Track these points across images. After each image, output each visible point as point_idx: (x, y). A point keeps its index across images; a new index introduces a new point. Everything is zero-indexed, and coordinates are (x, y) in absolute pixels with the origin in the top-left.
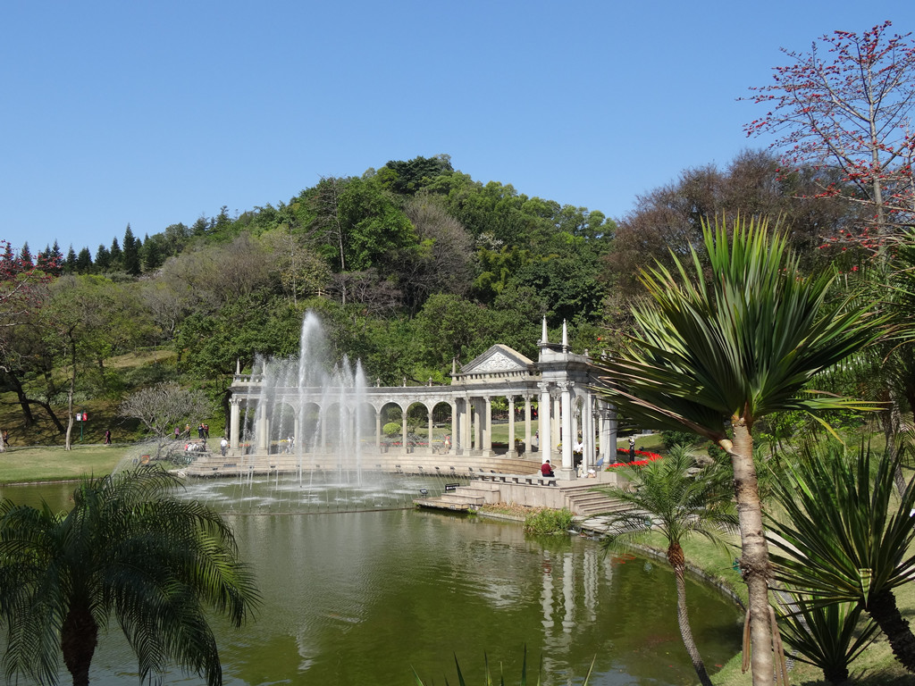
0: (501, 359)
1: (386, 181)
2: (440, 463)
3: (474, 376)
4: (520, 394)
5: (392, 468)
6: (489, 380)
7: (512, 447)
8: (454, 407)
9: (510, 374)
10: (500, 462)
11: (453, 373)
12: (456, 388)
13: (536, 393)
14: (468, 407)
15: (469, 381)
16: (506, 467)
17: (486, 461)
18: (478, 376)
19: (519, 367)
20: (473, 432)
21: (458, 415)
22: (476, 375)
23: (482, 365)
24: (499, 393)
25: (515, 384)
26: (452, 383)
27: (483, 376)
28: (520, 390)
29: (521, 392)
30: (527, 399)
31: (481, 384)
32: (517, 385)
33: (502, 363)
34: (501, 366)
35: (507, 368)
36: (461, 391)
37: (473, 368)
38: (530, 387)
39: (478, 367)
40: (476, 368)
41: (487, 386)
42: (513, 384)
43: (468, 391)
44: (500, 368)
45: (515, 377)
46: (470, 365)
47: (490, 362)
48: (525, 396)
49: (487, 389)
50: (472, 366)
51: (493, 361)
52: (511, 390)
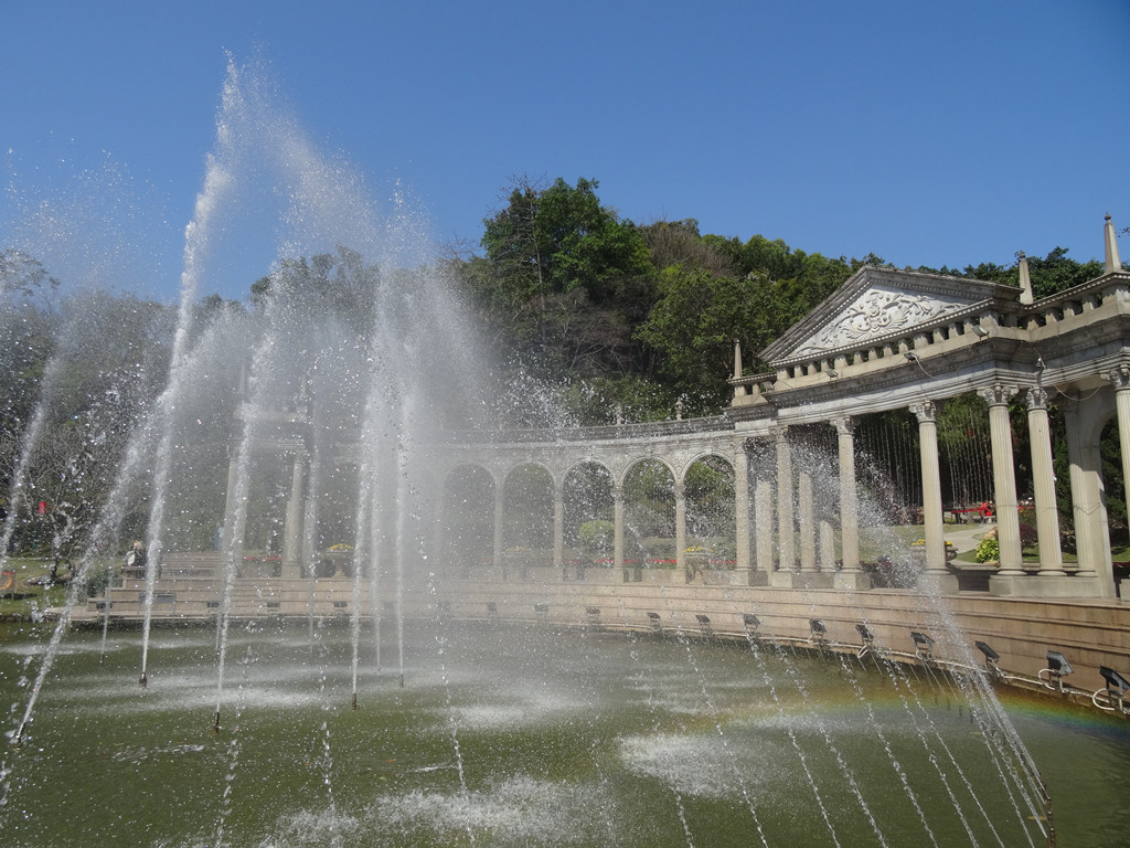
0: (882, 303)
2: (711, 605)
3: (798, 371)
4: (965, 388)
5: (580, 618)
6: (843, 370)
7: (937, 556)
8: (740, 462)
9: (920, 341)
11: (737, 377)
12: (747, 414)
13: (1025, 383)
14: (783, 455)
15: (782, 384)
17: (852, 600)
18: (811, 368)
19: (956, 309)
23: (820, 335)
24: (883, 401)
25: (945, 362)
26: (735, 403)
27: (824, 365)
28: (965, 377)
29: (970, 381)
30: (998, 398)
31: (821, 387)
32: (949, 364)
33: (887, 316)
34: (883, 323)
35: (906, 326)
36: (758, 419)
37: (794, 349)
38: (1003, 361)
39: (808, 343)
40: (802, 347)
41: (840, 387)
42: (935, 364)
43: (782, 412)
44: (883, 331)
45: (940, 342)
46: (785, 339)
47: (848, 321)
48: (988, 389)
49: (841, 397)
50: (790, 345)
51: (855, 316)
52: (926, 386)
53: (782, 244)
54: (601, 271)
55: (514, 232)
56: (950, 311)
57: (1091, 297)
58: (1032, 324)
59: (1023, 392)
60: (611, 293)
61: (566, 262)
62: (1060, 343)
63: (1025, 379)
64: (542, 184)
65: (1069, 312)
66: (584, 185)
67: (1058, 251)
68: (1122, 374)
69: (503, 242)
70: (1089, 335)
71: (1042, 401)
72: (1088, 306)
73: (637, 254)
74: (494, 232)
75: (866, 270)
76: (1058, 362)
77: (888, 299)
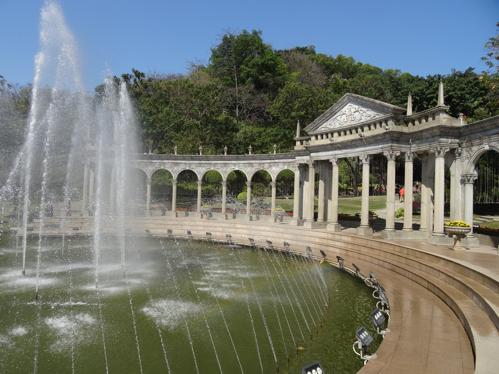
0: (353, 110)
3: (319, 137)
4: (380, 151)
6: (337, 139)
7: (365, 220)
8: (297, 174)
9: (366, 128)
10: (349, 240)
11: (297, 137)
12: (300, 153)
13: (403, 150)
14: (312, 172)
15: (314, 142)
16: (356, 248)
17: (330, 236)
18: (324, 136)
19: (380, 116)
20: (316, 202)
21: (301, 184)
22: (322, 136)
23: (329, 122)
24: (350, 153)
25: (373, 139)
26: (296, 148)
27: (330, 135)
28: (381, 146)
29: (382, 148)
30: (391, 157)
31: (327, 145)
32: (375, 140)
33: (354, 116)
34: (353, 119)
35: (361, 121)
36: (305, 156)
37: (318, 127)
38: (395, 140)
39: (324, 125)
40: (321, 127)
41: (334, 146)
42: (370, 140)
43: (312, 154)
44: (352, 123)
45: (373, 130)
46: (315, 123)
47: (339, 117)
48: (388, 153)
49: (335, 150)
50: (317, 125)
51: (343, 115)
52: (367, 148)
53: (352, 59)
54: (262, 74)
55: (225, 55)
56: (377, 117)
57: (432, 115)
58: (410, 124)
59: (403, 154)
60: (267, 85)
61: (246, 70)
62: (418, 134)
63: (404, 148)
64: (237, 32)
65: (424, 121)
66: (255, 33)
67: (470, 69)
68: (438, 151)
69: (220, 59)
70: (428, 132)
71: (411, 158)
72: (430, 119)
73: (279, 66)
74: (215, 55)
75: (347, 95)
76: (418, 142)
77: (355, 109)
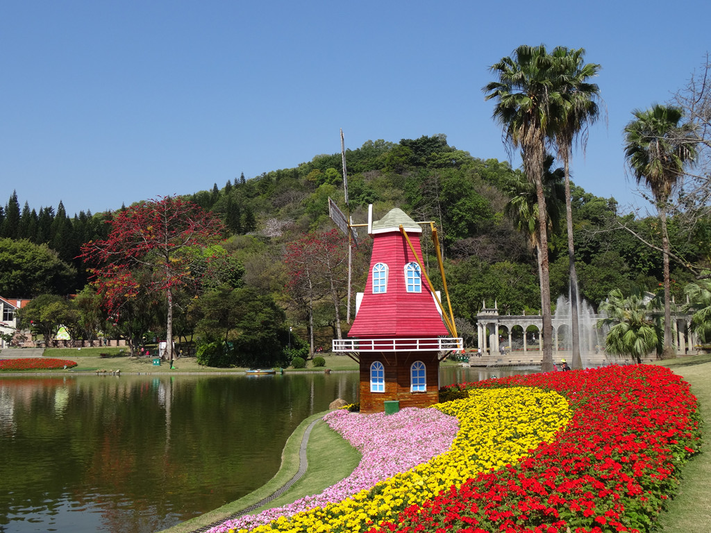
1: (403, 156)
61: (460, 214)
